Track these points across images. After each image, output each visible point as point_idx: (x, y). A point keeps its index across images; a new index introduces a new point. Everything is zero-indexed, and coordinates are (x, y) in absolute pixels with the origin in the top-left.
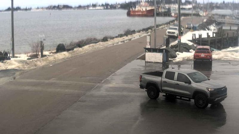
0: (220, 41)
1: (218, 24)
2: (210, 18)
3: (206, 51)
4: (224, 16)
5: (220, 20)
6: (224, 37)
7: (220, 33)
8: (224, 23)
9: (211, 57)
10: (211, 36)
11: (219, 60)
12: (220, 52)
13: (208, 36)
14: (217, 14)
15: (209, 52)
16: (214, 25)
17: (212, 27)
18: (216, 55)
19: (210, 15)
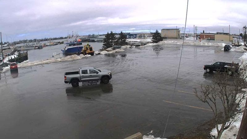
0: (20, 59)
1: (19, 51)
2: (15, 49)
3: (14, 64)
4: (20, 47)
5: (19, 49)
6: (22, 56)
7: (19, 55)
8: (21, 50)
9: (17, 67)
10: (16, 57)
11: (20, 68)
12: (20, 63)
13: (15, 57)
14: (17, 47)
15: (16, 65)
16: (17, 52)
17: (16, 53)
18: (19, 65)
19: (14, 48)
